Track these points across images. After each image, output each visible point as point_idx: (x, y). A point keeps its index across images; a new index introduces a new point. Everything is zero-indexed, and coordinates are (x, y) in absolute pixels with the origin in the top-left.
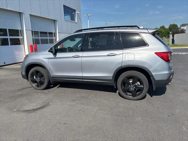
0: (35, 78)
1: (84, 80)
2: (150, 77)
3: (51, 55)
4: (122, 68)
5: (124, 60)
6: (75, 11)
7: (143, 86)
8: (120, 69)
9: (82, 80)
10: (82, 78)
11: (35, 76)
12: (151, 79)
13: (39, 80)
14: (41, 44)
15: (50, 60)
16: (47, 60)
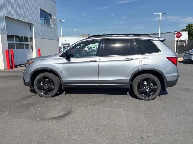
0: (41, 85)
1: (100, 84)
2: (163, 79)
3: (64, 60)
4: (139, 71)
5: (141, 64)
6: (50, 15)
7: (157, 87)
8: (137, 72)
9: (98, 84)
10: (99, 82)
11: (41, 83)
12: (163, 80)
13: (47, 86)
14: (16, 49)
15: (62, 65)
16: (60, 65)
